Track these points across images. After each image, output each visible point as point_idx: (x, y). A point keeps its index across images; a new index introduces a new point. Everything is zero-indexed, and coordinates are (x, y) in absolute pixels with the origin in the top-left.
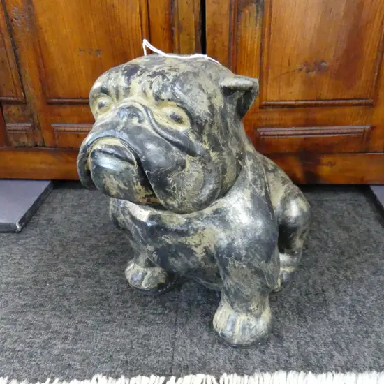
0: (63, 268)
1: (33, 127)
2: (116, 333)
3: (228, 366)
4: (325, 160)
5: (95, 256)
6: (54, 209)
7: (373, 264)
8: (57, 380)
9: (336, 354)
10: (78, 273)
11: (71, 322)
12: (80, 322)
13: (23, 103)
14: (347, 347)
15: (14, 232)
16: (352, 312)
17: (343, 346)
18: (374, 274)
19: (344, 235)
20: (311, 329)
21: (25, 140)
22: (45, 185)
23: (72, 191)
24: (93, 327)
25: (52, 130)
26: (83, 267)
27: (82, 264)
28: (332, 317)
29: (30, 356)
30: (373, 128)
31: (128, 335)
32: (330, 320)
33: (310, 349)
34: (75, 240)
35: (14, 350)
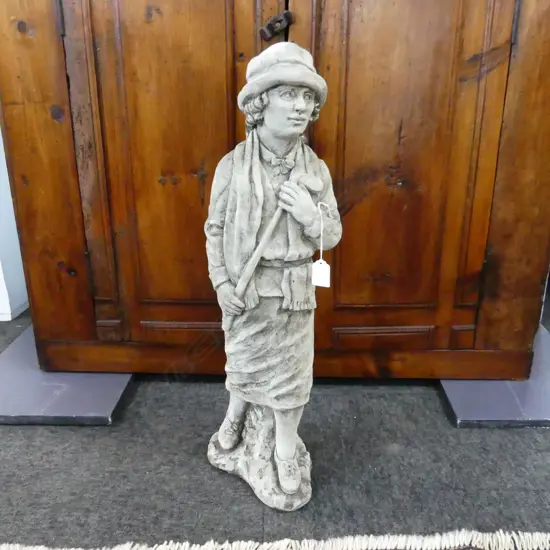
0: (158, 458)
1: (122, 324)
2: (214, 511)
3: (308, 534)
4: (397, 356)
5: (185, 448)
6: (139, 403)
7: (434, 452)
8: (171, 542)
9: (394, 523)
10: (173, 462)
11: (174, 503)
12: (182, 503)
13: (117, 302)
14: (404, 519)
15: (105, 425)
16: (412, 493)
17: (401, 518)
18: (434, 461)
19: (412, 427)
20: (376, 506)
21: (113, 336)
22: (127, 378)
23: (153, 384)
24: (194, 507)
25: (140, 327)
26: (176, 457)
27: (176, 454)
28: (394, 496)
29: (145, 529)
30: (437, 328)
31: (224, 513)
32: (393, 499)
33: (375, 520)
34: (164, 432)
35: (130, 526)
